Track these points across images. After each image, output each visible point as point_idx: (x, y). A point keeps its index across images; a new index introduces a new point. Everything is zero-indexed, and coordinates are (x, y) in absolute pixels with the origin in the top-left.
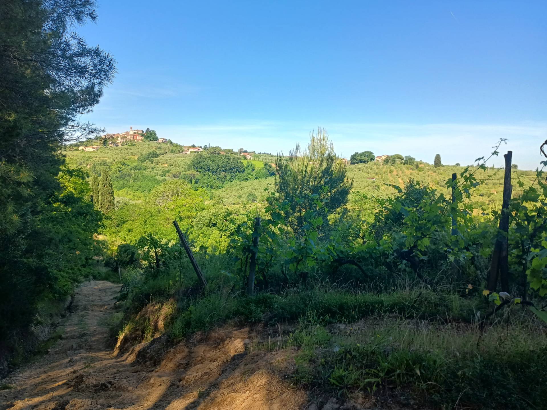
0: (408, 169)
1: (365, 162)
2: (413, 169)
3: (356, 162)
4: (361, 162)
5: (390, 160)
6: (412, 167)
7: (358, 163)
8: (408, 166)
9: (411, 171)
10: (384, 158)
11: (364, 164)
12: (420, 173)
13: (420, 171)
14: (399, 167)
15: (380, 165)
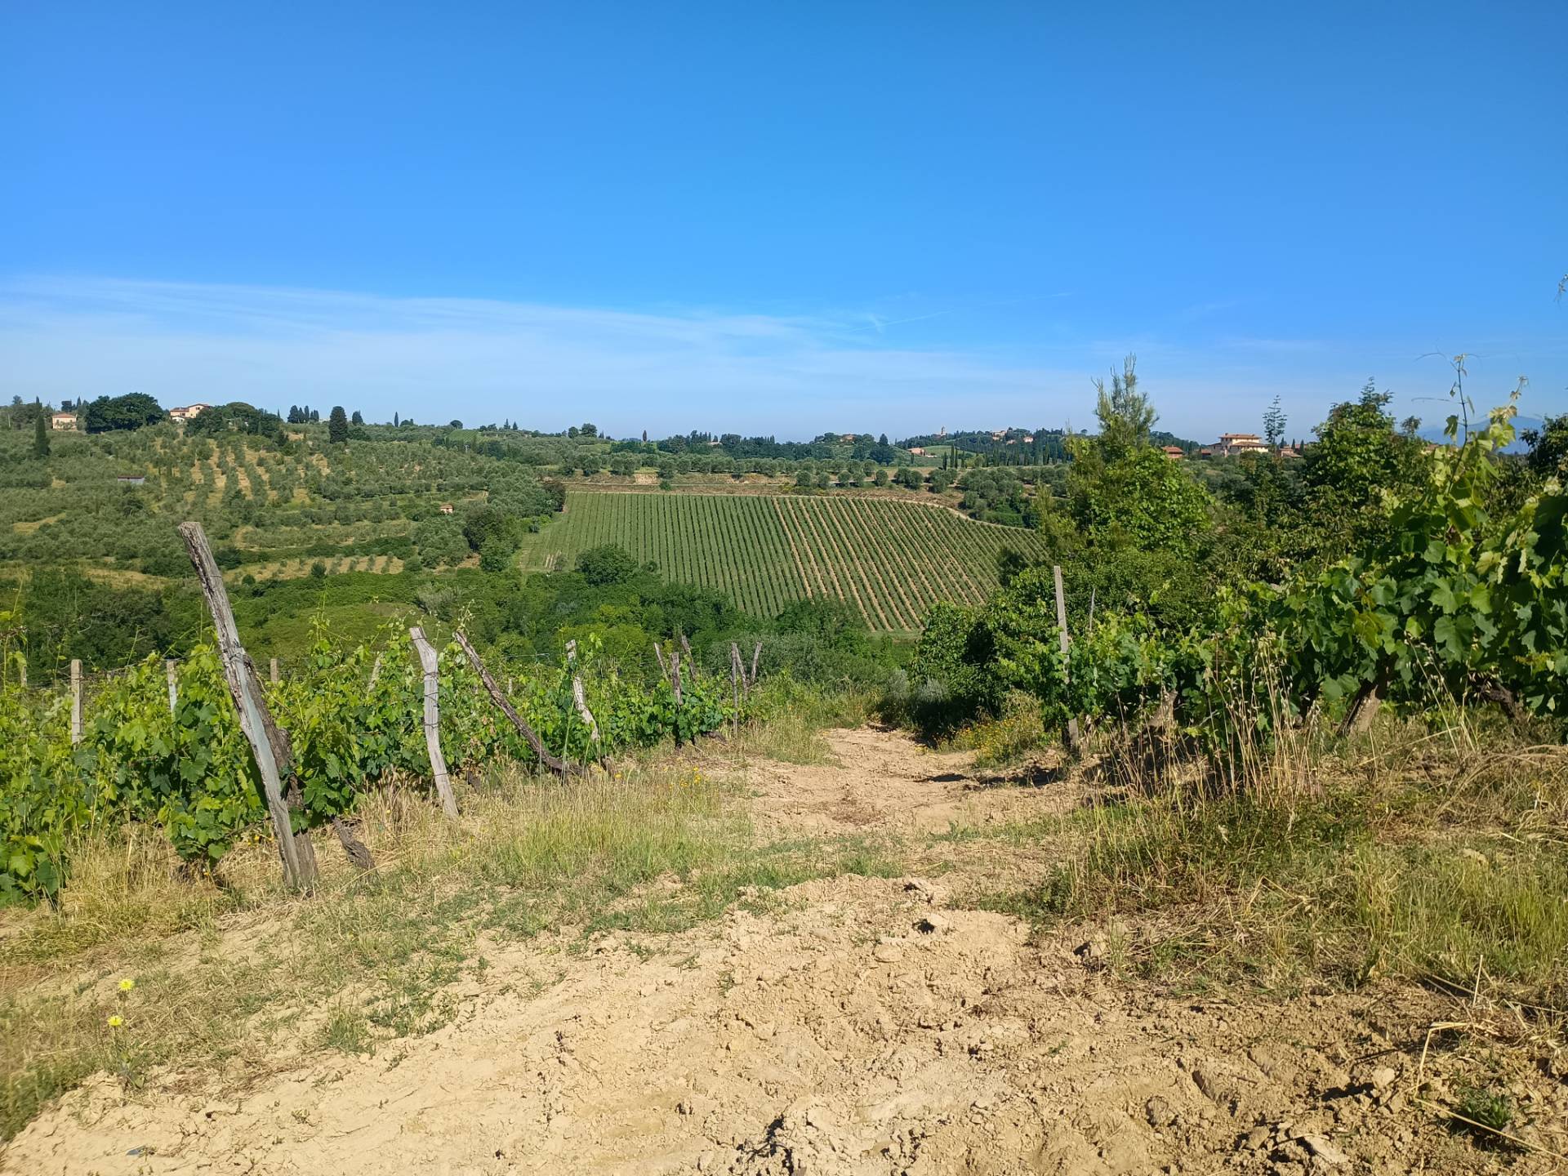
0: (255, 447)
1: (131, 425)
2: (269, 449)
3: (104, 424)
4: (119, 427)
5: (210, 421)
6: (269, 442)
7: (104, 429)
8: (260, 437)
9: (263, 453)
10: (193, 413)
11: (127, 432)
12: (287, 458)
13: (288, 453)
14: (229, 443)
15: (175, 436)
